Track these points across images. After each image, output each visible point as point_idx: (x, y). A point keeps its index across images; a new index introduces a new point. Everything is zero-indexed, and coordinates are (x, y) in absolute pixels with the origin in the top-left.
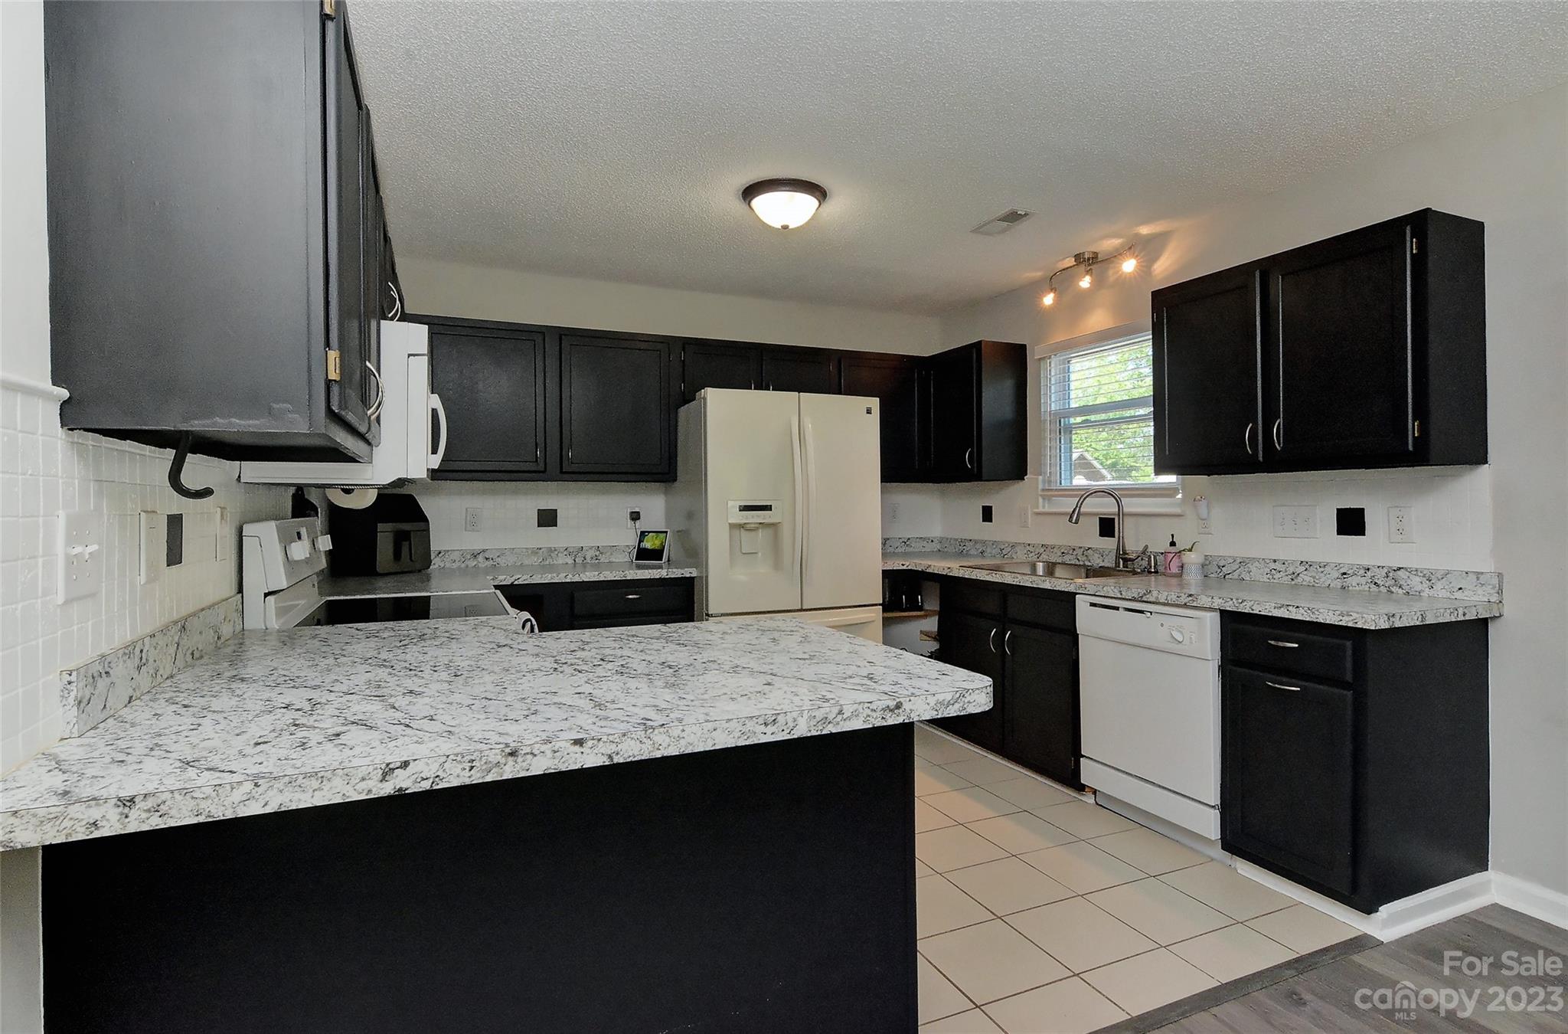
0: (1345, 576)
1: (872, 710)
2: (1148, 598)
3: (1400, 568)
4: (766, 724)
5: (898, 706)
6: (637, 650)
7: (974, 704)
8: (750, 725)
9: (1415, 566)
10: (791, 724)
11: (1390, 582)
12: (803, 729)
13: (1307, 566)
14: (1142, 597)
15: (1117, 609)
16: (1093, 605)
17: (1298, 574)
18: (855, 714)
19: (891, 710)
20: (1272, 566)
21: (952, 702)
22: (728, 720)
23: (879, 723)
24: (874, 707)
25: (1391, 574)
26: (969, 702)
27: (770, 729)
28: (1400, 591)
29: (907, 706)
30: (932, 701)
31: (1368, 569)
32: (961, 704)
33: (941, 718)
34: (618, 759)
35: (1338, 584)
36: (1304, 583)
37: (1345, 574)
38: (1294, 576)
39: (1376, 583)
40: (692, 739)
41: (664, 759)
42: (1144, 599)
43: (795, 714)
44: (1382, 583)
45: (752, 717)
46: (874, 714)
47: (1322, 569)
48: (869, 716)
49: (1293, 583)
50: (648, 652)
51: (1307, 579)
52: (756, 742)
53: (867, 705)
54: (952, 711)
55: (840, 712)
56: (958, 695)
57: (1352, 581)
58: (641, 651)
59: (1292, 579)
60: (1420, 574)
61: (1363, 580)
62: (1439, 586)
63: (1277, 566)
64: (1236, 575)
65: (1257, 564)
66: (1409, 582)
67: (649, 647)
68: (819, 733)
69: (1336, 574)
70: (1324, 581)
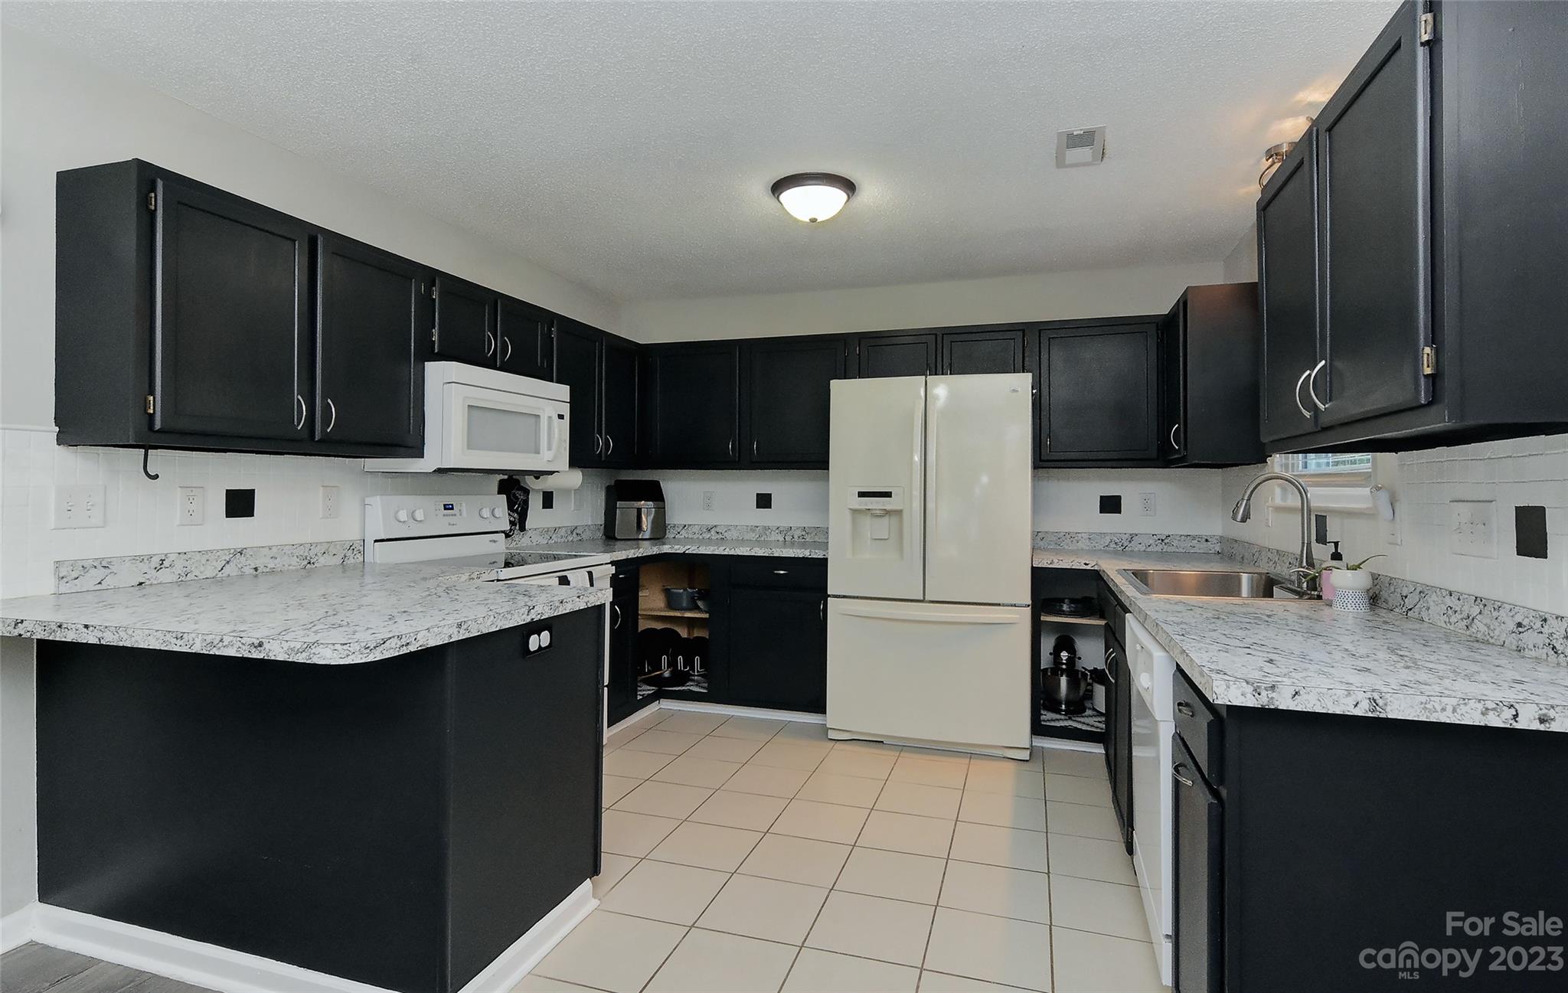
1: (242, 644)
4: (177, 638)
5: (261, 645)
7: (318, 656)
8: (168, 637)
10: (191, 642)
12: (198, 648)
18: (231, 644)
19: (255, 647)
21: (300, 650)
22: (157, 631)
23: (247, 655)
24: (243, 641)
26: (314, 654)
27: (179, 642)
29: (266, 646)
30: (286, 646)
32: (308, 654)
33: (291, 662)
34: (103, 642)
40: (138, 638)
41: (123, 647)
43: (193, 635)
45: (169, 632)
46: (244, 647)
48: (240, 647)
52: (171, 649)
53: (239, 639)
54: (300, 658)
55: (221, 640)
56: (306, 645)
68: (207, 652)
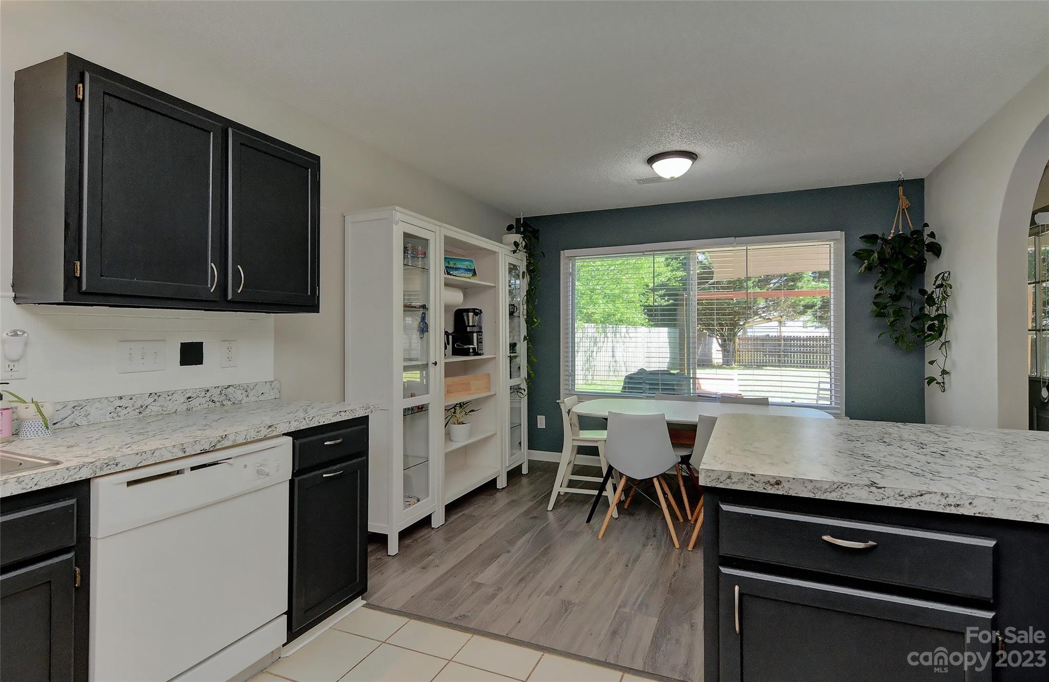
0: (189, 400)
2: (222, 445)
3: (230, 386)
6: (912, 458)
9: (237, 383)
11: (223, 397)
13: (156, 397)
14: (214, 446)
15: (178, 472)
16: (130, 484)
17: (147, 407)
20: (118, 403)
25: (223, 392)
28: (229, 403)
31: (208, 391)
35: (184, 407)
36: (153, 413)
37: (190, 398)
38: (141, 409)
39: (213, 400)
42: (218, 447)
44: (217, 400)
47: (170, 397)
49: (141, 415)
50: (901, 455)
51: (155, 409)
57: (194, 403)
58: (907, 456)
59: (140, 413)
60: (241, 388)
61: (203, 401)
62: (251, 394)
63: (123, 403)
64: (66, 423)
65: (98, 405)
66: (235, 395)
67: (898, 459)
69: (183, 399)
70: (171, 407)
